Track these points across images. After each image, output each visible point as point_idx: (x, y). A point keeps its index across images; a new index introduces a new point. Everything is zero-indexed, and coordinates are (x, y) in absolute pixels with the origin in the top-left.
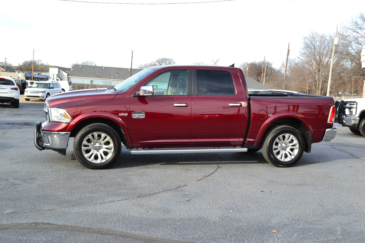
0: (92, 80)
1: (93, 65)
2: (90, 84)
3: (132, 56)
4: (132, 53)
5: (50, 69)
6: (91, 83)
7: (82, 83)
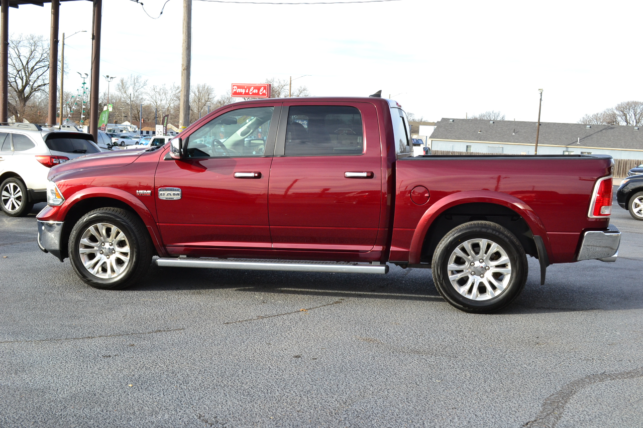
0: (468, 144)
1: (499, 120)
2: (465, 151)
3: (541, 99)
4: (541, 94)
5: (421, 127)
6: (467, 150)
7: (451, 150)
